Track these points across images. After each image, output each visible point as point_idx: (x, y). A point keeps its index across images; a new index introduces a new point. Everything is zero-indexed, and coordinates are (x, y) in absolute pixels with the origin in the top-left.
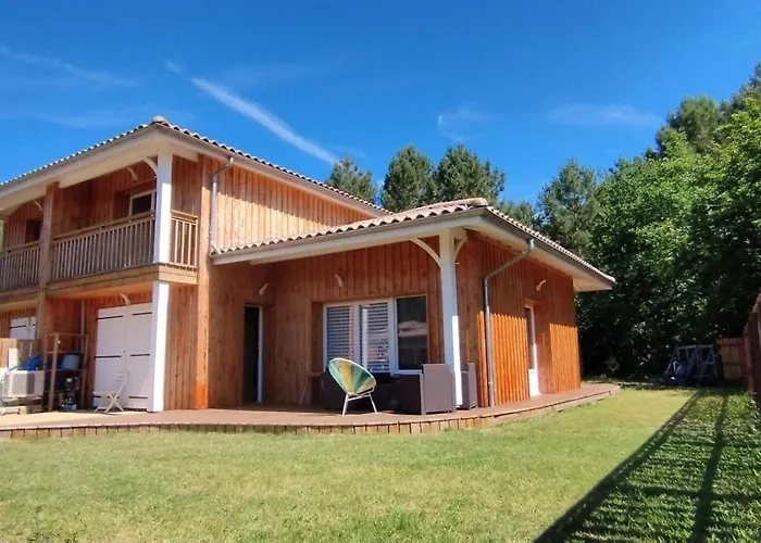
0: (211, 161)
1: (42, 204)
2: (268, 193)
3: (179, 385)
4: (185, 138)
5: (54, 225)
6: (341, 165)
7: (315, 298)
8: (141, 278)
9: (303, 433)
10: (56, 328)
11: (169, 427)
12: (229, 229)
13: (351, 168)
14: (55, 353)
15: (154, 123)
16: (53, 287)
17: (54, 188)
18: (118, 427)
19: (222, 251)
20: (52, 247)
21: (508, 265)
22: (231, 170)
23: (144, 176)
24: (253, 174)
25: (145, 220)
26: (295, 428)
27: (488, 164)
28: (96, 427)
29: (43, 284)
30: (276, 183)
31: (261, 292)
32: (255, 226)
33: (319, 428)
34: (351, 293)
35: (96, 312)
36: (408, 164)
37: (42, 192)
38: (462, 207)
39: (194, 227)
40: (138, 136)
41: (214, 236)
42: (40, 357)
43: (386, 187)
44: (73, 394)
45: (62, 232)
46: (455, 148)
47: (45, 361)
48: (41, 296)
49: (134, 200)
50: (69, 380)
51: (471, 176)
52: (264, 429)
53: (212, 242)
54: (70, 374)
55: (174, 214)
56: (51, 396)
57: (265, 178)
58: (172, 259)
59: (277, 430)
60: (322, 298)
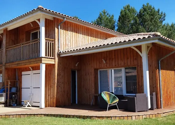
0: (58, 19)
1: (2, 36)
2: (78, 30)
3: (50, 99)
4: (49, 12)
5: (6, 43)
6: (102, 13)
7: (95, 67)
8: (36, 62)
9: (93, 119)
10: (9, 79)
11: (47, 115)
12: (65, 44)
13: (106, 14)
14: (9, 87)
15: (38, 8)
16: (7, 65)
17: (6, 30)
18: (31, 115)
19: (63, 52)
20: (6, 51)
21: (168, 55)
22: (65, 22)
23: (35, 25)
24: (72, 23)
25: (36, 42)
26: (91, 117)
27: (159, 10)
28: (24, 115)
29: (4, 63)
30: (81, 26)
31: (76, 65)
32: (74, 42)
33: (99, 117)
34: (108, 65)
35: (21, 73)
36: (127, 12)
37: (2, 32)
38: (151, 36)
39: (53, 43)
40: (33, 13)
41: (60, 47)
42: (4, 88)
43: (119, 21)
44: (15, 101)
45: (9, 46)
46: (146, 5)
47: (6, 90)
48: (3, 68)
49: (32, 34)
50: (14, 96)
51: (152, 15)
52: (79, 117)
53: (59, 49)
54: (14, 94)
55: (46, 39)
56: (8, 101)
57: (77, 24)
58: (46, 55)
59: (84, 117)
60: (98, 67)
